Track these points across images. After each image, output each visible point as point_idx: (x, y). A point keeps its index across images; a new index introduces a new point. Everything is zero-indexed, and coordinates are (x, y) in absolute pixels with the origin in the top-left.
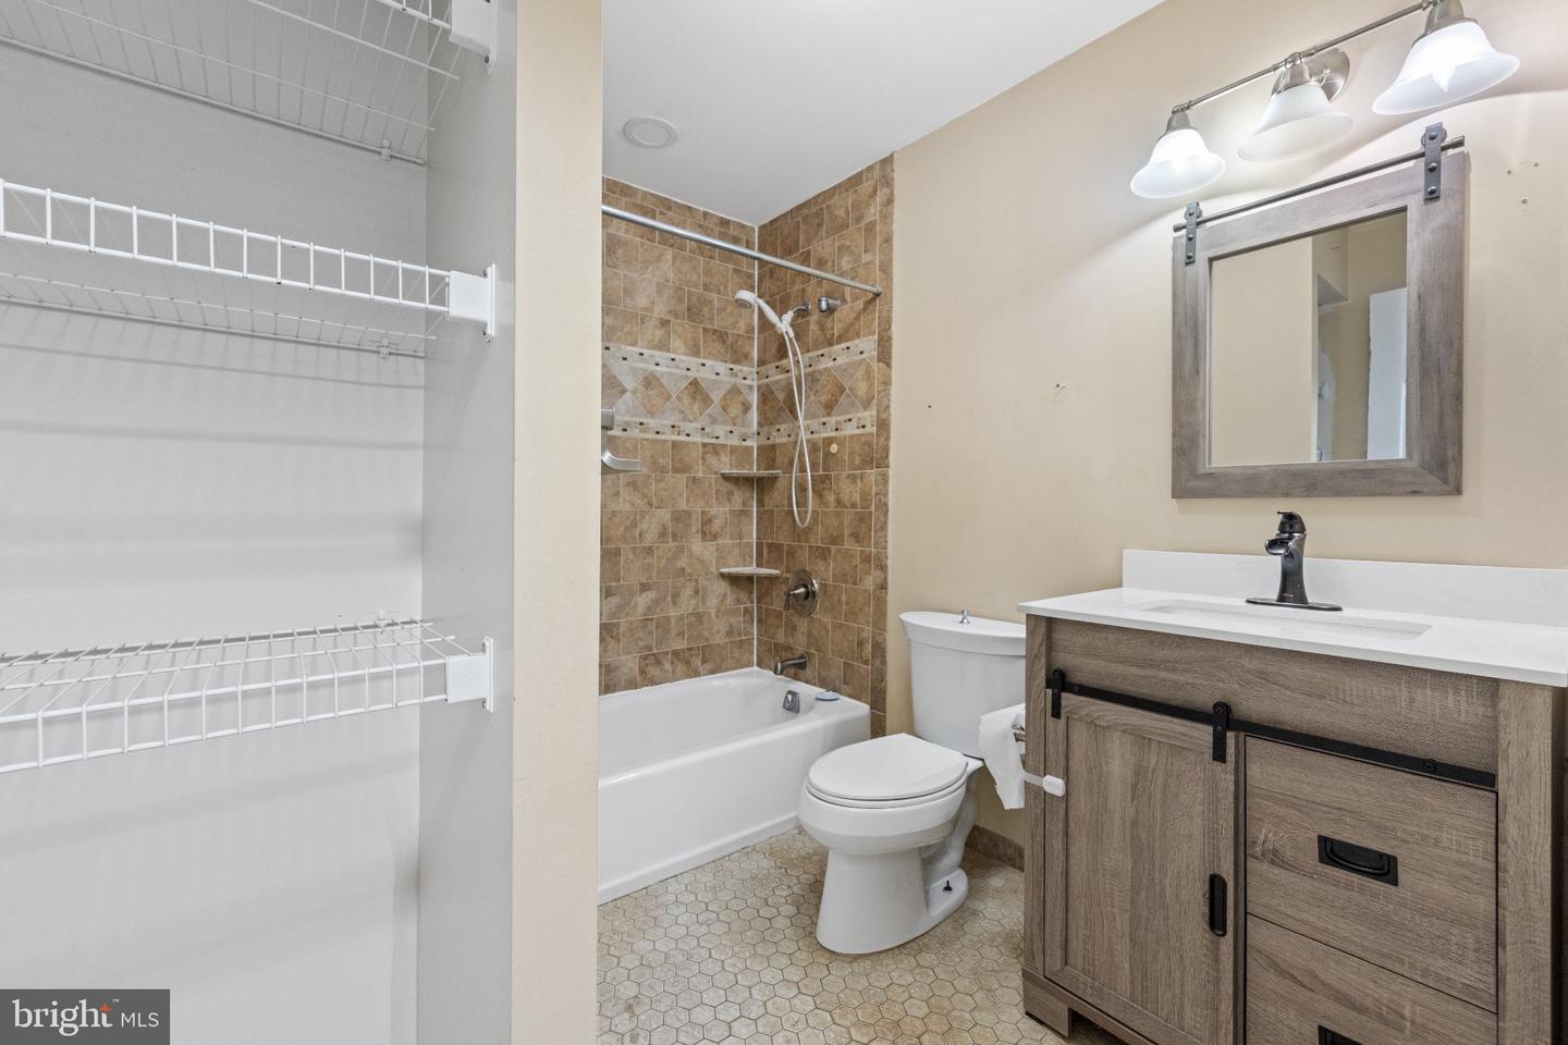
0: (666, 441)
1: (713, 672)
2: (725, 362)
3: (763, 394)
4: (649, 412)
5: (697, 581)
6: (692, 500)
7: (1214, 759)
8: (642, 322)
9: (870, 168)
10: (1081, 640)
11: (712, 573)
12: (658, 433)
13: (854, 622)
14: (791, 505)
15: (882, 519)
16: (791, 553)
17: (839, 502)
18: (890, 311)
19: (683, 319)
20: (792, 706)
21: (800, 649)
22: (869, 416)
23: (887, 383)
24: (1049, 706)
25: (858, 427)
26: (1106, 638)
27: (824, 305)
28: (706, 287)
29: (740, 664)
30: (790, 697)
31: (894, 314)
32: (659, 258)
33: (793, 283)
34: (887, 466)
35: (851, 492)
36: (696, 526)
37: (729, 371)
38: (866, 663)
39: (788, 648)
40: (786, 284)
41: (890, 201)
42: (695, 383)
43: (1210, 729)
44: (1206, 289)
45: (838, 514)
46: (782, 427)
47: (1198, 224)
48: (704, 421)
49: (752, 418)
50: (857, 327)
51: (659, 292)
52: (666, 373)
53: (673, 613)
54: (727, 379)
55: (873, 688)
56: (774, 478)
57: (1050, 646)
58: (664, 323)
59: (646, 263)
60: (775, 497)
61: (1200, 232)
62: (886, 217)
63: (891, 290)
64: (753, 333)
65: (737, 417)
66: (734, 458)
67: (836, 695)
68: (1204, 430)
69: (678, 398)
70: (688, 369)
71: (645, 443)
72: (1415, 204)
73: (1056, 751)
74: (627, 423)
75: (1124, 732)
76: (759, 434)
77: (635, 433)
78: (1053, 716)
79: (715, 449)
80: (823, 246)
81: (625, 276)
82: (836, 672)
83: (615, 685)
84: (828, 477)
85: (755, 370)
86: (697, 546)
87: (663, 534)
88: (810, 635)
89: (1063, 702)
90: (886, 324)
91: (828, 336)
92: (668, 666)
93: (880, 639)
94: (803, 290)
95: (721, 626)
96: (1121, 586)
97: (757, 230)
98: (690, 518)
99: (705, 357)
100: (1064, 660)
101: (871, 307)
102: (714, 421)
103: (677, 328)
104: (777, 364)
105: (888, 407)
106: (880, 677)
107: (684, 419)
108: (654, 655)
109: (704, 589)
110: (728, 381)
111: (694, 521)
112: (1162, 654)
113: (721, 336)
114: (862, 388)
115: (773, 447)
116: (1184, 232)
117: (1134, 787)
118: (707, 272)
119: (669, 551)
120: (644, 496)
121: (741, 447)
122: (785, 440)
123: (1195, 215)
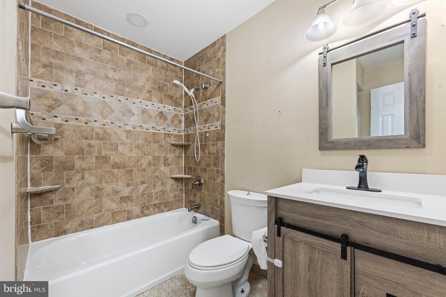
0: (150, 132)
1: (168, 211)
2: (173, 106)
3: (186, 117)
4: (144, 122)
5: (162, 180)
6: (160, 152)
7: (342, 258)
8: (141, 91)
9: (218, 40)
10: (288, 206)
11: (168, 177)
12: (147, 129)
13: (214, 193)
14: (194, 154)
15: (223, 158)
16: (195, 170)
17: (209, 153)
18: (225, 88)
19: (157, 91)
20: (195, 221)
21: (198, 202)
22: (218, 123)
23: (224, 112)
24: (276, 231)
25: (215, 128)
26: (298, 205)
27: (204, 86)
28: (165, 80)
29: (178, 207)
30: (194, 218)
31: (226, 89)
32: (148, 69)
33: (195, 80)
34: (224, 141)
35: (213, 150)
36: (162, 161)
37: (174, 110)
38: (218, 207)
39: (194, 202)
40: (193, 80)
41: (225, 51)
42: (161, 113)
43: (340, 245)
44: (330, 75)
45: (209, 157)
46: (192, 128)
47: (328, 52)
48: (165, 126)
49: (183, 125)
50: (214, 94)
51: (147, 81)
52: (150, 109)
53: (153, 191)
54: (174, 112)
55: (220, 216)
56: (189, 145)
57: (276, 207)
58: (149, 92)
59: (142, 71)
60: (190, 151)
61: (328, 54)
62: (224, 56)
63: (225, 81)
64: (183, 97)
65: (177, 125)
66: (176, 138)
67: (209, 218)
68: (330, 125)
69: (155, 118)
70: (159, 108)
71: (142, 133)
72: (407, 39)
73: (279, 249)
74: (135, 126)
75: (305, 244)
76: (185, 130)
77: (138, 129)
78: (278, 236)
79: (169, 135)
80: (204, 67)
81: (134, 74)
82: (209, 210)
83: (131, 217)
84: (206, 145)
85: (183, 109)
86: (163, 168)
87: (149, 164)
88: (201, 197)
89: (282, 231)
90: (224, 92)
91: (206, 97)
92: (151, 209)
93: (222, 199)
94: (198, 82)
95: (172, 195)
96: (302, 182)
97: (183, 63)
98: (160, 158)
99: (165, 104)
100: (282, 213)
101: (219, 87)
102: (168, 126)
103: (154, 94)
104: (190, 107)
105: (224, 120)
106: (223, 212)
107: (157, 125)
108: (146, 206)
109: (165, 183)
110: (173, 112)
111: (161, 159)
112: (319, 212)
113: (171, 97)
114: (216, 115)
115: (189, 135)
116: (322, 55)
117: (309, 267)
118: (166, 75)
119: (152, 170)
120: (142, 151)
121: (179, 135)
122: (193, 132)
123: (326, 49)
